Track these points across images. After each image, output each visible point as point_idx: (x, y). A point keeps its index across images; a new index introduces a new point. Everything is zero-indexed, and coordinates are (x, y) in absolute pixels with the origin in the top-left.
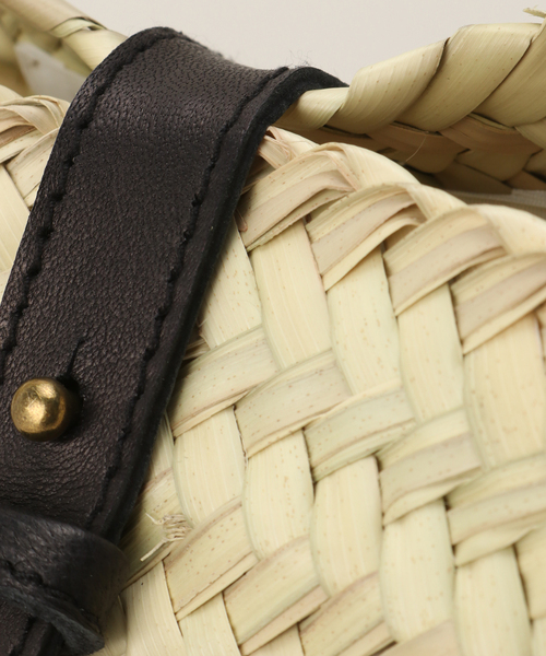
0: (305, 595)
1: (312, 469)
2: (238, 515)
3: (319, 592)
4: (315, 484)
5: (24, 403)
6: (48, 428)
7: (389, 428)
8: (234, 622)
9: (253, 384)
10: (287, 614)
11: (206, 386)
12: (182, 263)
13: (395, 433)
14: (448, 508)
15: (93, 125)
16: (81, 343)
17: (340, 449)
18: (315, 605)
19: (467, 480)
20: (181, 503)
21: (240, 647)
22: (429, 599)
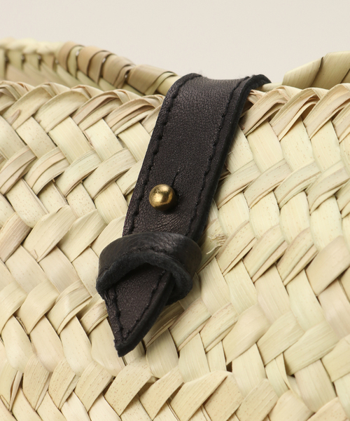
0: (279, 246)
1: (278, 204)
2: (248, 226)
3: (285, 244)
4: (280, 209)
5: (155, 192)
6: (164, 203)
7: (310, 178)
8: (248, 269)
9: (251, 180)
10: (271, 258)
11: (231, 185)
12: (218, 138)
13: (313, 179)
14: (337, 198)
15: (178, 96)
16: (177, 174)
17: (290, 191)
18: (283, 251)
19: (344, 185)
20: (223, 229)
21: (251, 278)
22: (332, 230)
